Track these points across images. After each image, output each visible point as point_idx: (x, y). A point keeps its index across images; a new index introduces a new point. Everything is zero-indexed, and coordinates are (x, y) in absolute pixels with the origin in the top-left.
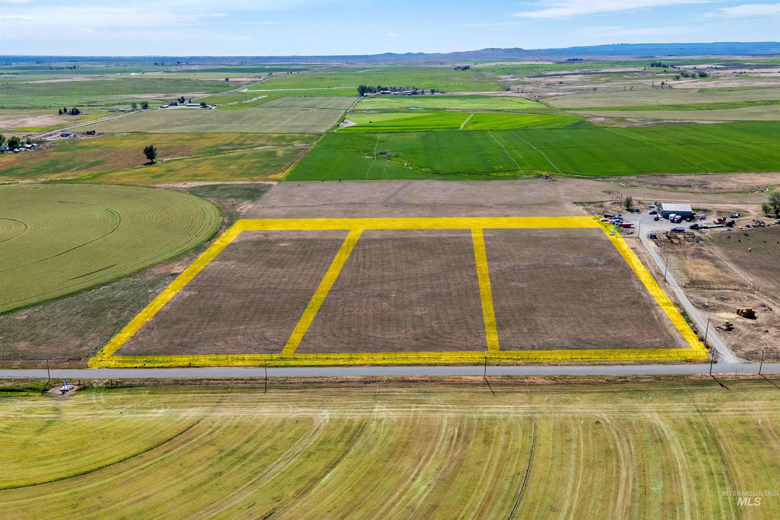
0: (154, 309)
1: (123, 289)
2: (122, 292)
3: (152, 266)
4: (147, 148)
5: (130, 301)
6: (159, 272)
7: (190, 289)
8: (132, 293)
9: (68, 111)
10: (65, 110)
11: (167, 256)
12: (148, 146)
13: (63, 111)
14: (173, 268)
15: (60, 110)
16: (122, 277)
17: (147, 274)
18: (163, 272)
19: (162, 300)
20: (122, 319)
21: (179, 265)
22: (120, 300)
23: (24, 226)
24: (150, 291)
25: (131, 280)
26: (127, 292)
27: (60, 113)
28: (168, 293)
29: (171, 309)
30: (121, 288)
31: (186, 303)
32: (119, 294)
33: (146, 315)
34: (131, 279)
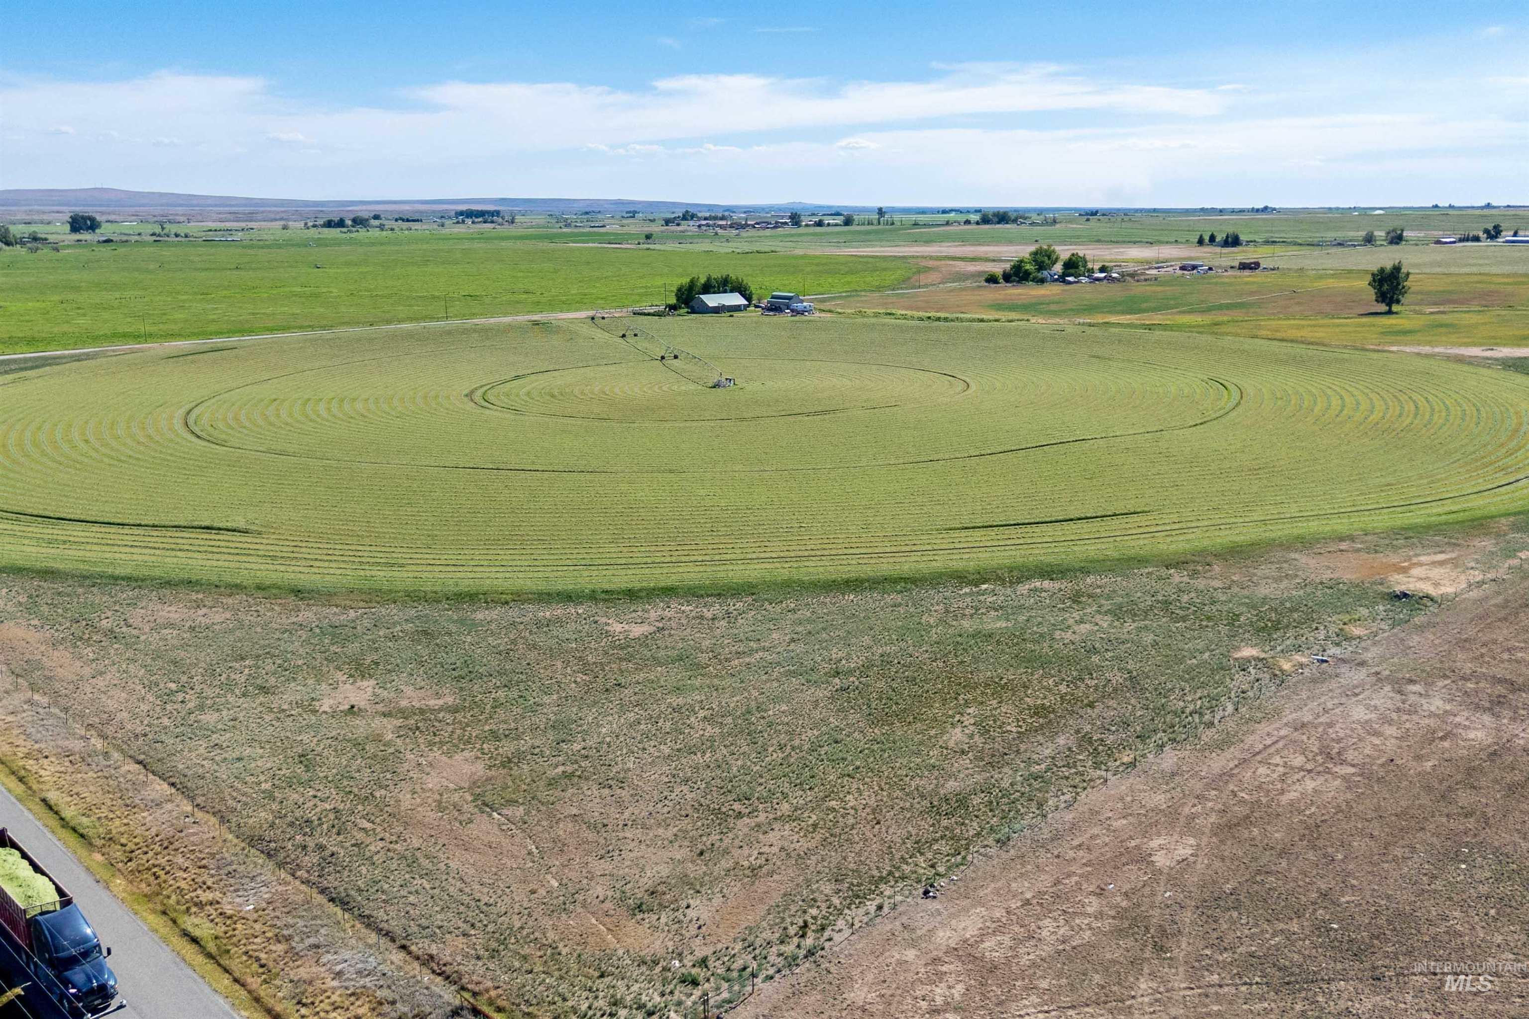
0: (1227, 776)
1: (1118, 613)
2: (1105, 622)
3: (1305, 543)
4: (1382, 270)
5: (1118, 678)
6: (1327, 575)
7: (1499, 702)
8: (1149, 638)
9: (1218, 239)
10: (1212, 239)
11: (1383, 521)
12: (1388, 265)
13: (1207, 238)
14: (1405, 570)
15: (1201, 236)
16: (1142, 561)
17: (1264, 570)
18: (1347, 577)
19: (1302, 726)
20: (1006, 778)
21: (1442, 563)
22: (1070, 661)
23: (962, 385)
24: (1248, 652)
25: (1176, 579)
26: (1130, 626)
27: (1201, 242)
28: (1352, 692)
29: (1346, 811)
30: (1107, 605)
31: (1464, 798)
32: (1084, 628)
33: (1159, 799)
34: (1178, 577)
